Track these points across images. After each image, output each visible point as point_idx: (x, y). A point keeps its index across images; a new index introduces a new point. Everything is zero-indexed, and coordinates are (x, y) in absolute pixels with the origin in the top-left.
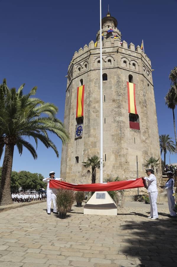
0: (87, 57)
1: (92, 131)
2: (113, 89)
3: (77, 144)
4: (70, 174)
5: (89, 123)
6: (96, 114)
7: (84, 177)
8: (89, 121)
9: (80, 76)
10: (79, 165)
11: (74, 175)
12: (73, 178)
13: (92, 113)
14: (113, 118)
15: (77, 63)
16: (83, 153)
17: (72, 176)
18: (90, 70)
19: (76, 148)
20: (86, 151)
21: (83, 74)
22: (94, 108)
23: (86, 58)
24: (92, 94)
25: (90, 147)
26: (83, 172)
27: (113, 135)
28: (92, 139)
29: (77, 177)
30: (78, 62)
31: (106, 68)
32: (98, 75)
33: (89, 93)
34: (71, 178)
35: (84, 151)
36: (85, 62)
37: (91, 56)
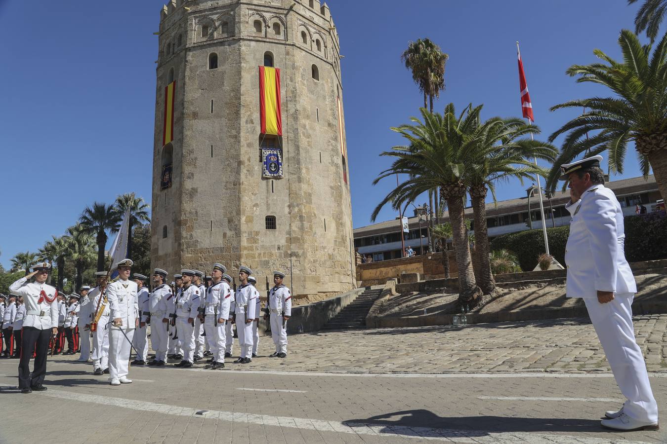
0: (281, 9)
1: (304, 171)
2: (327, 103)
3: (268, 190)
4: (252, 250)
5: (298, 154)
6: (307, 140)
7: (294, 259)
8: (299, 150)
9: (265, 42)
10: (277, 233)
11: (264, 253)
12: (263, 259)
13: (302, 135)
14: (331, 156)
15: (253, 7)
16: (287, 210)
17: (260, 254)
18: (293, 45)
19: (267, 198)
20: (294, 207)
21: (272, 43)
22: (304, 126)
23: (278, 8)
24: (300, 97)
25: (303, 201)
26: (290, 249)
27: (331, 187)
28: (304, 186)
29: (274, 257)
30: (255, 5)
31: (316, 55)
32: (305, 62)
33: (293, 92)
34: (256, 260)
35: (289, 206)
36: (276, 17)
37: (291, 12)
